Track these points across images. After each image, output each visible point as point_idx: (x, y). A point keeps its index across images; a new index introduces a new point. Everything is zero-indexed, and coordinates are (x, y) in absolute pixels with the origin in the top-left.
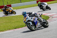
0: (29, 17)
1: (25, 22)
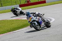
0: (34, 17)
1: (30, 22)
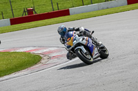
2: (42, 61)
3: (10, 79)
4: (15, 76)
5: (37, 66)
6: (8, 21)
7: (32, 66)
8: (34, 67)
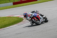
2: (23, 21)
3: (9, 28)
4: (11, 27)
5: (21, 23)
6: (12, 3)
7: (19, 23)
8: (20, 23)
